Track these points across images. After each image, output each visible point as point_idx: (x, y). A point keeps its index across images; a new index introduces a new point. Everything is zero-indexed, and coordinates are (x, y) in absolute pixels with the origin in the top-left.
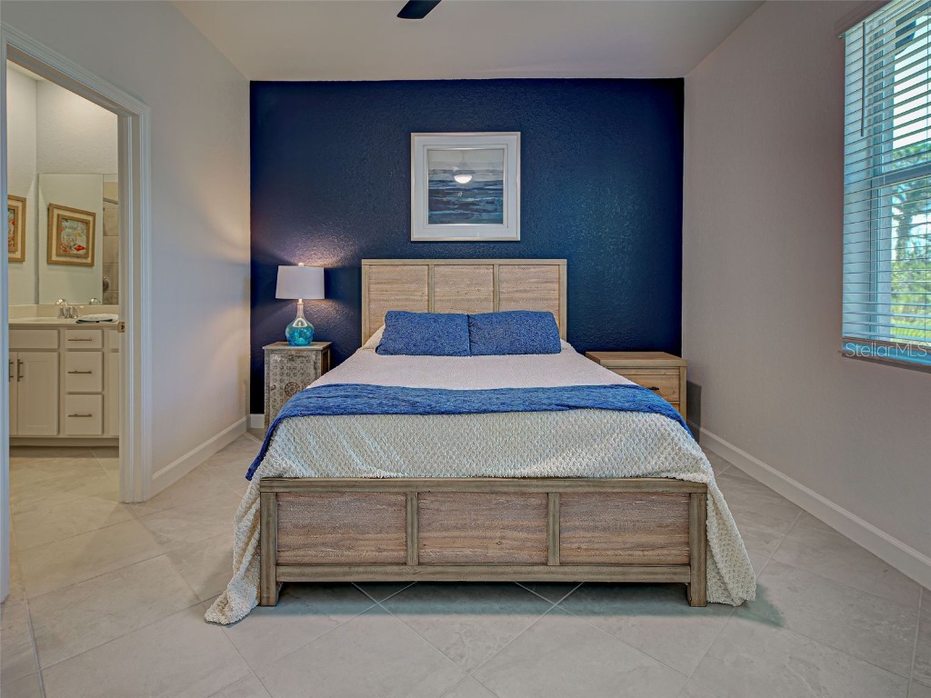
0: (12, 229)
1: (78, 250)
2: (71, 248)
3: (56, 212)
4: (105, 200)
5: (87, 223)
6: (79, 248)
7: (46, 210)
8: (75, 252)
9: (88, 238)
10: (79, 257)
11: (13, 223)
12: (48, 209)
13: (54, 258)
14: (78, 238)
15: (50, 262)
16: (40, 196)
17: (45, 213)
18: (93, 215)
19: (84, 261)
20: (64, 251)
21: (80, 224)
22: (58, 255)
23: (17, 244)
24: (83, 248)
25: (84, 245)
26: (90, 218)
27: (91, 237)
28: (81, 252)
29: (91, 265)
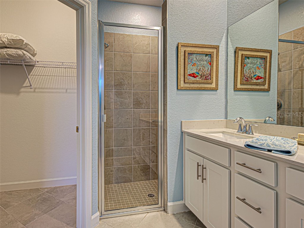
0: (210, 68)
1: (258, 79)
2: (251, 78)
3: (240, 53)
4: (280, 40)
5: (264, 58)
6: (258, 78)
7: (233, 52)
8: (255, 81)
9: (265, 69)
10: (257, 84)
11: (210, 64)
12: (235, 52)
13: (239, 86)
14: (258, 71)
15: (236, 89)
16: (229, 43)
17: (233, 55)
18: (270, 52)
19: (262, 87)
20: (246, 80)
21: (259, 60)
22: (241, 84)
23: (213, 78)
24: (261, 78)
25: (262, 75)
26: (268, 55)
27: (267, 68)
28: (259, 81)
29: (268, 90)
